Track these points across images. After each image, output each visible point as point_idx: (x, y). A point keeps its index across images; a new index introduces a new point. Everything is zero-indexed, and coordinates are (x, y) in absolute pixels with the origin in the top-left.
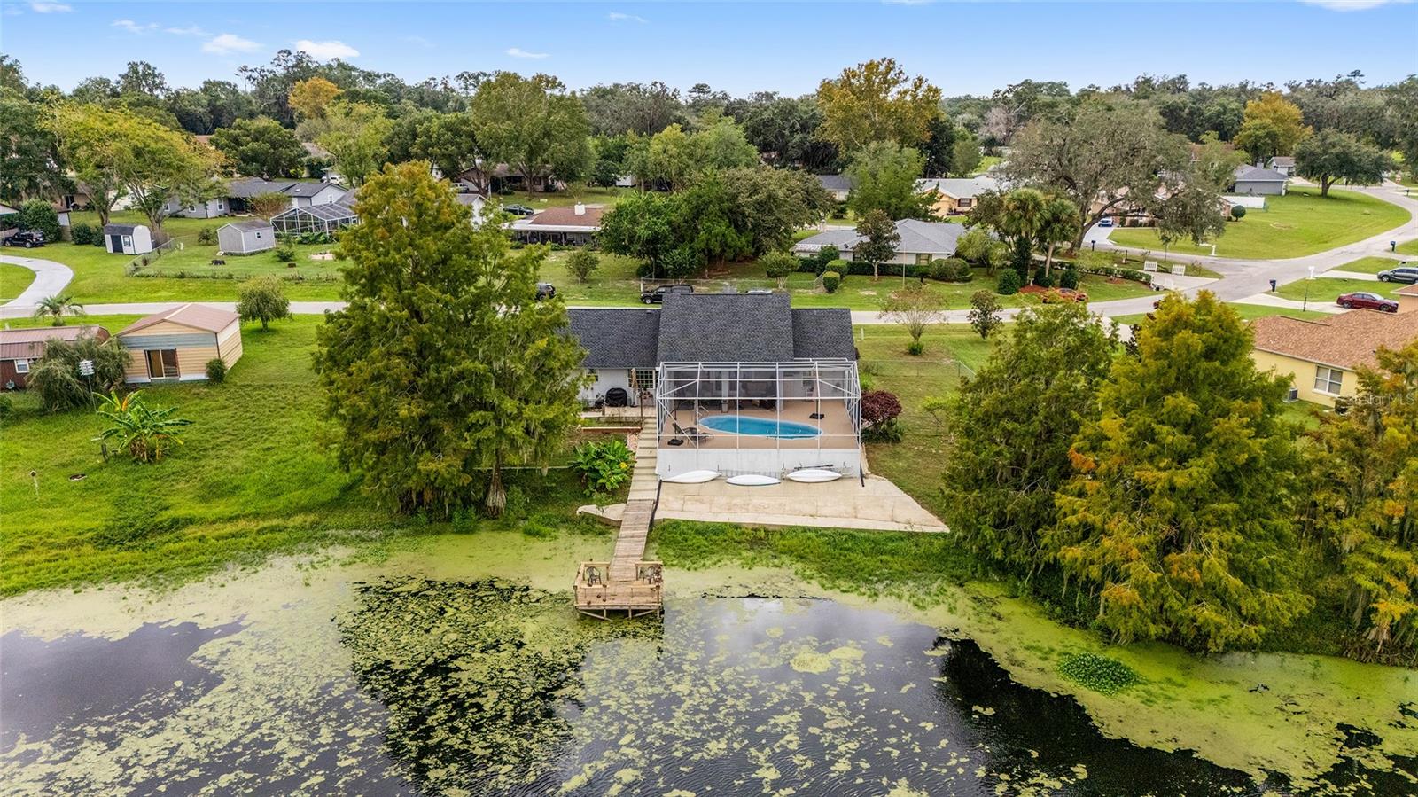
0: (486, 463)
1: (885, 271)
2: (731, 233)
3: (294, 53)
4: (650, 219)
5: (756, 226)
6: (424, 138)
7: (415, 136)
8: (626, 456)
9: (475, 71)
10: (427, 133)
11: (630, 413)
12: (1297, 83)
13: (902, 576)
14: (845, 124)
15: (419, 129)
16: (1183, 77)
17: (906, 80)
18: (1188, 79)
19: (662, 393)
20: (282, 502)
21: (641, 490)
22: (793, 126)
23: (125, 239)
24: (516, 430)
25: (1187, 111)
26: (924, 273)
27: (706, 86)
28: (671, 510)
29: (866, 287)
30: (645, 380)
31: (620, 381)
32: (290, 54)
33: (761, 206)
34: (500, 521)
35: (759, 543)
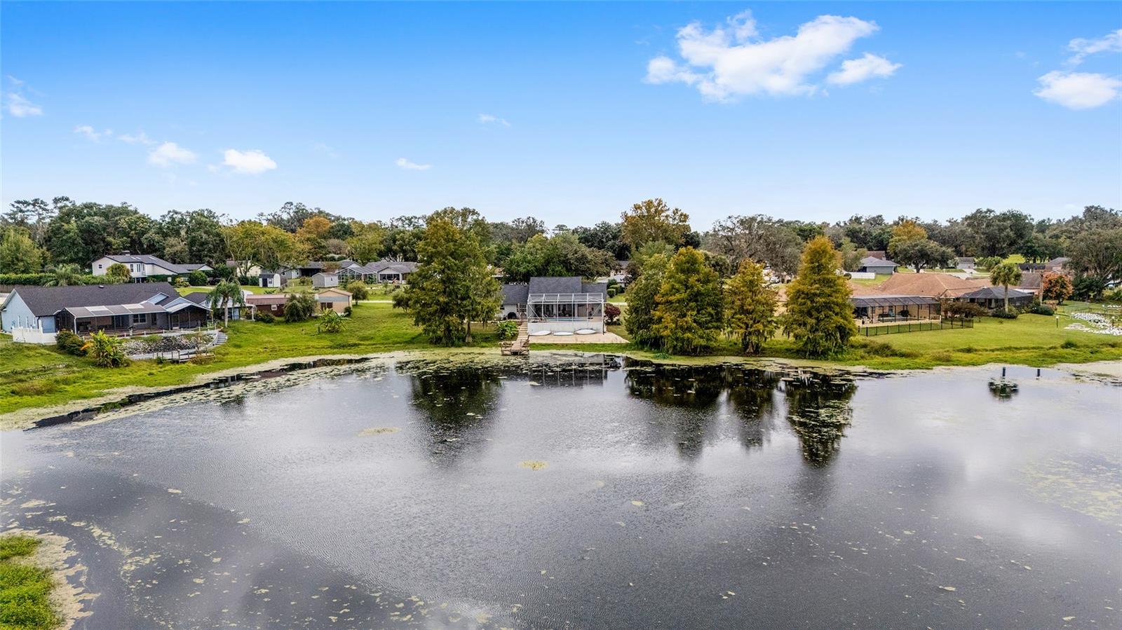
3: (295, 204)
4: (525, 265)
5: (576, 269)
6: (401, 242)
7: (395, 241)
9: (410, 216)
10: (402, 239)
11: (517, 319)
12: (955, 220)
13: (611, 350)
14: (634, 233)
15: (398, 237)
16: (881, 216)
17: (668, 210)
18: (884, 217)
21: (521, 337)
22: (608, 237)
23: (269, 280)
25: (863, 233)
27: (564, 226)
28: (533, 340)
30: (523, 308)
31: (513, 310)
32: (292, 204)
33: (577, 260)
34: (468, 343)
35: (563, 346)
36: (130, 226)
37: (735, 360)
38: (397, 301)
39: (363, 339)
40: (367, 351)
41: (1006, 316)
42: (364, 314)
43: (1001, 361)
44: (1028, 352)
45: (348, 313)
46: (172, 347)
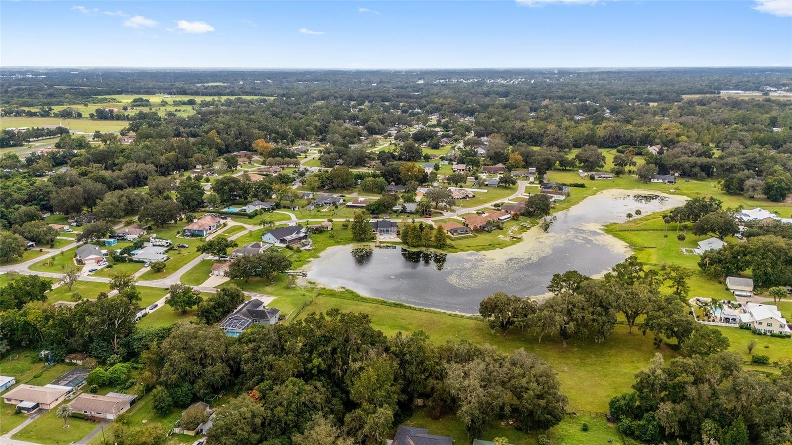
0: (365, 237)
4: (373, 207)
5: (387, 206)
8: (376, 236)
11: (376, 232)
13: (398, 244)
19: (379, 231)
20: (348, 240)
21: (377, 239)
24: (368, 234)
26: (411, 213)
28: (380, 240)
29: (402, 215)
30: (377, 229)
31: (374, 229)
34: (366, 241)
35: (388, 242)
37: (423, 249)
38: (344, 225)
39: (341, 239)
40: (344, 244)
41: (489, 232)
42: (335, 228)
43: (473, 250)
44: (480, 247)
45: (332, 229)
46: (305, 245)
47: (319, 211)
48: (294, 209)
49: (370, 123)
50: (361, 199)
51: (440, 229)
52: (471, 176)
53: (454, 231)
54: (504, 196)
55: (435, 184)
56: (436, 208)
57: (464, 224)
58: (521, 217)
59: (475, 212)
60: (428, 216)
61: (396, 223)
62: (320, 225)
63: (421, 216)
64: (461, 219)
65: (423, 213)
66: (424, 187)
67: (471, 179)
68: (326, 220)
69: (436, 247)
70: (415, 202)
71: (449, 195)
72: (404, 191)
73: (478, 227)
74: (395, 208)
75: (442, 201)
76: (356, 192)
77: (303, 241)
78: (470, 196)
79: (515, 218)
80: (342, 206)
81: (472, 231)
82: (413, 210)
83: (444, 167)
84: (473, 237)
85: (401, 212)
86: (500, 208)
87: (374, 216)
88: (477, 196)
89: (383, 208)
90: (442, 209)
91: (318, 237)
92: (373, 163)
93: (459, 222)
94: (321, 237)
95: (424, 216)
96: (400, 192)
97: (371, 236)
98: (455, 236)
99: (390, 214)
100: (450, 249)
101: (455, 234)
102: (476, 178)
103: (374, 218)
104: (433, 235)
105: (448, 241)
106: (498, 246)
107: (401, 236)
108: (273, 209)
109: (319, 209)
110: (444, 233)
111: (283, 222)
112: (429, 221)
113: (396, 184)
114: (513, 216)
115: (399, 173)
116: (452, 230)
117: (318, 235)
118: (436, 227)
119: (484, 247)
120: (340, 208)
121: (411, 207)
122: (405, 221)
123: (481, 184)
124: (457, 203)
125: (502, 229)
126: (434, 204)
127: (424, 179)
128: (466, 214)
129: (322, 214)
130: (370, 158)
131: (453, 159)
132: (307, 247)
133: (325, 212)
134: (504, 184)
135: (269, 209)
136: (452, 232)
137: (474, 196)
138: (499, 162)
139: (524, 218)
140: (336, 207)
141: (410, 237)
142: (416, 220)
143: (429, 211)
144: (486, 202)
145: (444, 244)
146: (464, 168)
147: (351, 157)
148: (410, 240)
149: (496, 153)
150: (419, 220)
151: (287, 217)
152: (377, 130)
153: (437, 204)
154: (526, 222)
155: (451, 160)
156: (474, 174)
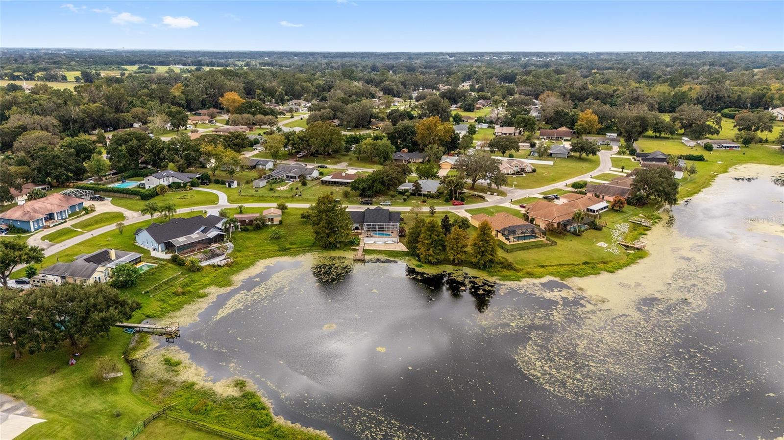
0: (338, 240)
1: (420, 195)
2: (382, 187)
4: (362, 184)
5: (388, 184)
8: (359, 239)
11: (359, 231)
13: (400, 256)
19: (365, 228)
20: (304, 246)
21: (362, 244)
23: (231, 184)
24: (343, 235)
26: (430, 196)
28: (366, 247)
29: (414, 200)
30: (362, 226)
31: (357, 225)
34: (338, 248)
35: (380, 252)
36: (153, 147)
37: (449, 269)
38: (303, 216)
39: (292, 244)
40: (295, 254)
41: (577, 234)
42: (287, 221)
43: (552, 274)
44: (567, 268)
45: (281, 222)
46: (214, 255)
47: (271, 189)
48: (230, 186)
49: (387, 83)
50: (351, 171)
51: (484, 230)
52: (524, 142)
53: (509, 232)
54: (582, 173)
55: (471, 151)
56: (472, 188)
57: (525, 216)
58: (626, 207)
59: (541, 196)
60: (459, 202)
61: (399, 213)
62: (257, 215)
63: (447, 201)
64: (517, 207)
65: (451, 196)
66: (452, 155)
67: (524, 146)
68: (275, 205)
69: (474, 266)
70: (438, 177)
71: (494, 166)
72: (421, 160)
73: (556, 225)
74: (402, 188)
75: (484, 177)
76: (346, 161)
77: (214, 246)
78: (528, 169)
79: (616, 208)
80: (315, 182)
81: (544, 233)
82: (433, 191)
83: (481, 131)
84: (547, 245)
85: (412, 194)
86: (583, 190)
87: (364, 200)
88: (538, 170)
89: (380, 186)
90: (483, 190)
91: (248, 238)
92: (381, 124)
93: (516, 213)
94: (256, 239)
95: (451, 202)
96: (415, 161)
97: (351, 237)
98: (512, 242)
99: (393, 196)
100: (506, 272)
101: (511, 238)
102: (533, 145)
103: (364, 203)
104: (470, 242)
105: (500, 254)
106: (602, 266)
107: (406, 239)
108: (193, 185)
109: (274, 186)
110: (492, 238)
111: (197, 208)
112: (461, 212)
113: (410, 151)
114: (614, 205)
115: (414, 133)
116: (505, 229)
117: (252, 235)
118: (476, 223)
119: (576, 269)
120: (309, 184)
121: (430, 186)
122: (416, 210)
123: (544, 154)
124: (509, 181)
125: (598, 229)
126: (469, 181)
127: (452, 145)
128: (525, 200)
129: (276, 195)
130: (376, 117)
131: (494, 120)
132: (216, 261)
133: (282, 191)
134: (578, 154)
135: (185, 184)
136: (506, 233)
137: (534, 171)
138: (561, 125)
139: (633, 208)
140: (304, 184)
141: (424, 244)
142: (438, 209)
143: (460, 193)
144: (554, 180)
145: (491, 261)
146: (513, 132)
147: (350, 115)
148: (423, 250)
149: (557, 113)
150: (442, 209)
151: (211, 198)
152: (396, 93)
153: (474, 181)
154: (637, 215)
155: (491, 122)
156: (528, 139)
